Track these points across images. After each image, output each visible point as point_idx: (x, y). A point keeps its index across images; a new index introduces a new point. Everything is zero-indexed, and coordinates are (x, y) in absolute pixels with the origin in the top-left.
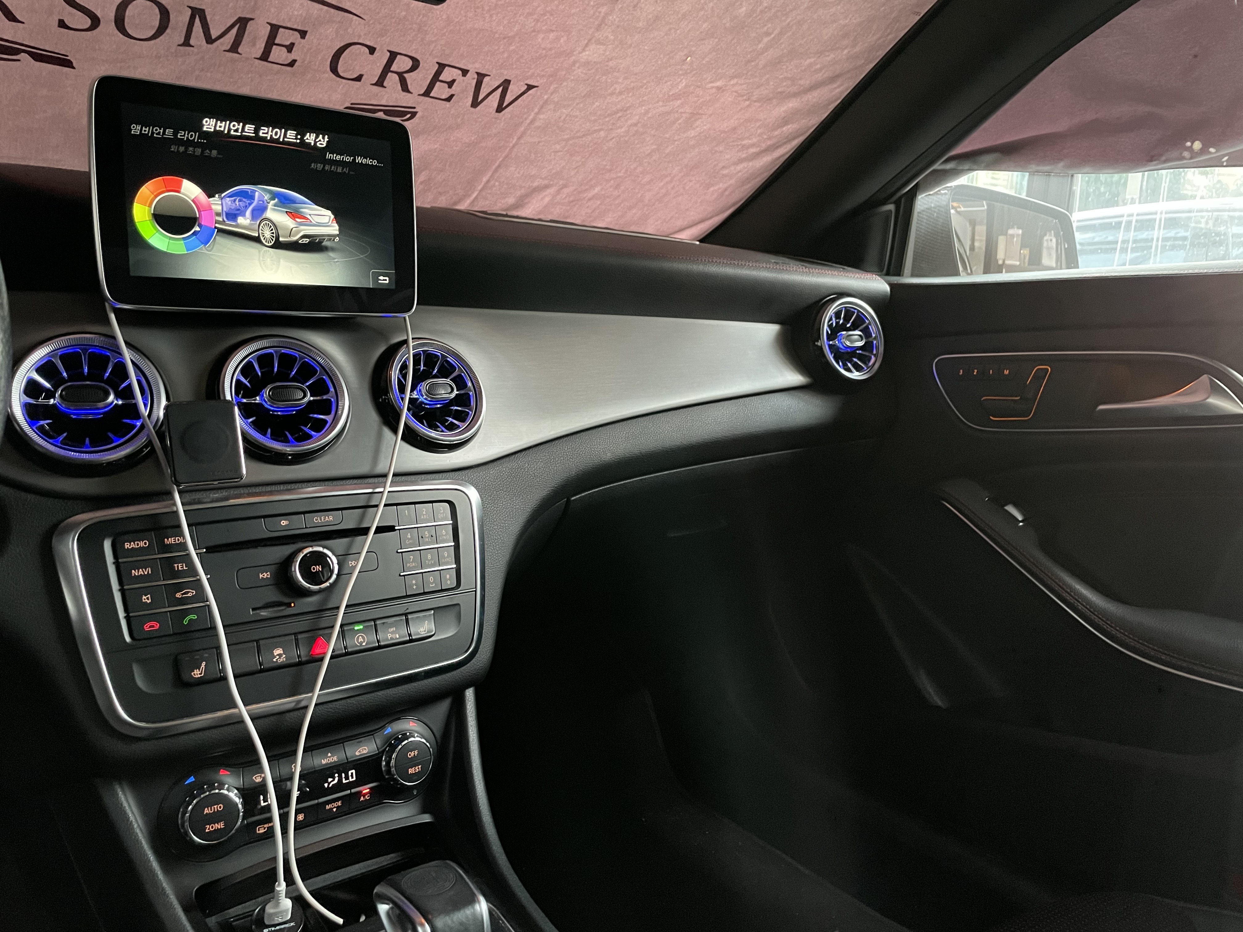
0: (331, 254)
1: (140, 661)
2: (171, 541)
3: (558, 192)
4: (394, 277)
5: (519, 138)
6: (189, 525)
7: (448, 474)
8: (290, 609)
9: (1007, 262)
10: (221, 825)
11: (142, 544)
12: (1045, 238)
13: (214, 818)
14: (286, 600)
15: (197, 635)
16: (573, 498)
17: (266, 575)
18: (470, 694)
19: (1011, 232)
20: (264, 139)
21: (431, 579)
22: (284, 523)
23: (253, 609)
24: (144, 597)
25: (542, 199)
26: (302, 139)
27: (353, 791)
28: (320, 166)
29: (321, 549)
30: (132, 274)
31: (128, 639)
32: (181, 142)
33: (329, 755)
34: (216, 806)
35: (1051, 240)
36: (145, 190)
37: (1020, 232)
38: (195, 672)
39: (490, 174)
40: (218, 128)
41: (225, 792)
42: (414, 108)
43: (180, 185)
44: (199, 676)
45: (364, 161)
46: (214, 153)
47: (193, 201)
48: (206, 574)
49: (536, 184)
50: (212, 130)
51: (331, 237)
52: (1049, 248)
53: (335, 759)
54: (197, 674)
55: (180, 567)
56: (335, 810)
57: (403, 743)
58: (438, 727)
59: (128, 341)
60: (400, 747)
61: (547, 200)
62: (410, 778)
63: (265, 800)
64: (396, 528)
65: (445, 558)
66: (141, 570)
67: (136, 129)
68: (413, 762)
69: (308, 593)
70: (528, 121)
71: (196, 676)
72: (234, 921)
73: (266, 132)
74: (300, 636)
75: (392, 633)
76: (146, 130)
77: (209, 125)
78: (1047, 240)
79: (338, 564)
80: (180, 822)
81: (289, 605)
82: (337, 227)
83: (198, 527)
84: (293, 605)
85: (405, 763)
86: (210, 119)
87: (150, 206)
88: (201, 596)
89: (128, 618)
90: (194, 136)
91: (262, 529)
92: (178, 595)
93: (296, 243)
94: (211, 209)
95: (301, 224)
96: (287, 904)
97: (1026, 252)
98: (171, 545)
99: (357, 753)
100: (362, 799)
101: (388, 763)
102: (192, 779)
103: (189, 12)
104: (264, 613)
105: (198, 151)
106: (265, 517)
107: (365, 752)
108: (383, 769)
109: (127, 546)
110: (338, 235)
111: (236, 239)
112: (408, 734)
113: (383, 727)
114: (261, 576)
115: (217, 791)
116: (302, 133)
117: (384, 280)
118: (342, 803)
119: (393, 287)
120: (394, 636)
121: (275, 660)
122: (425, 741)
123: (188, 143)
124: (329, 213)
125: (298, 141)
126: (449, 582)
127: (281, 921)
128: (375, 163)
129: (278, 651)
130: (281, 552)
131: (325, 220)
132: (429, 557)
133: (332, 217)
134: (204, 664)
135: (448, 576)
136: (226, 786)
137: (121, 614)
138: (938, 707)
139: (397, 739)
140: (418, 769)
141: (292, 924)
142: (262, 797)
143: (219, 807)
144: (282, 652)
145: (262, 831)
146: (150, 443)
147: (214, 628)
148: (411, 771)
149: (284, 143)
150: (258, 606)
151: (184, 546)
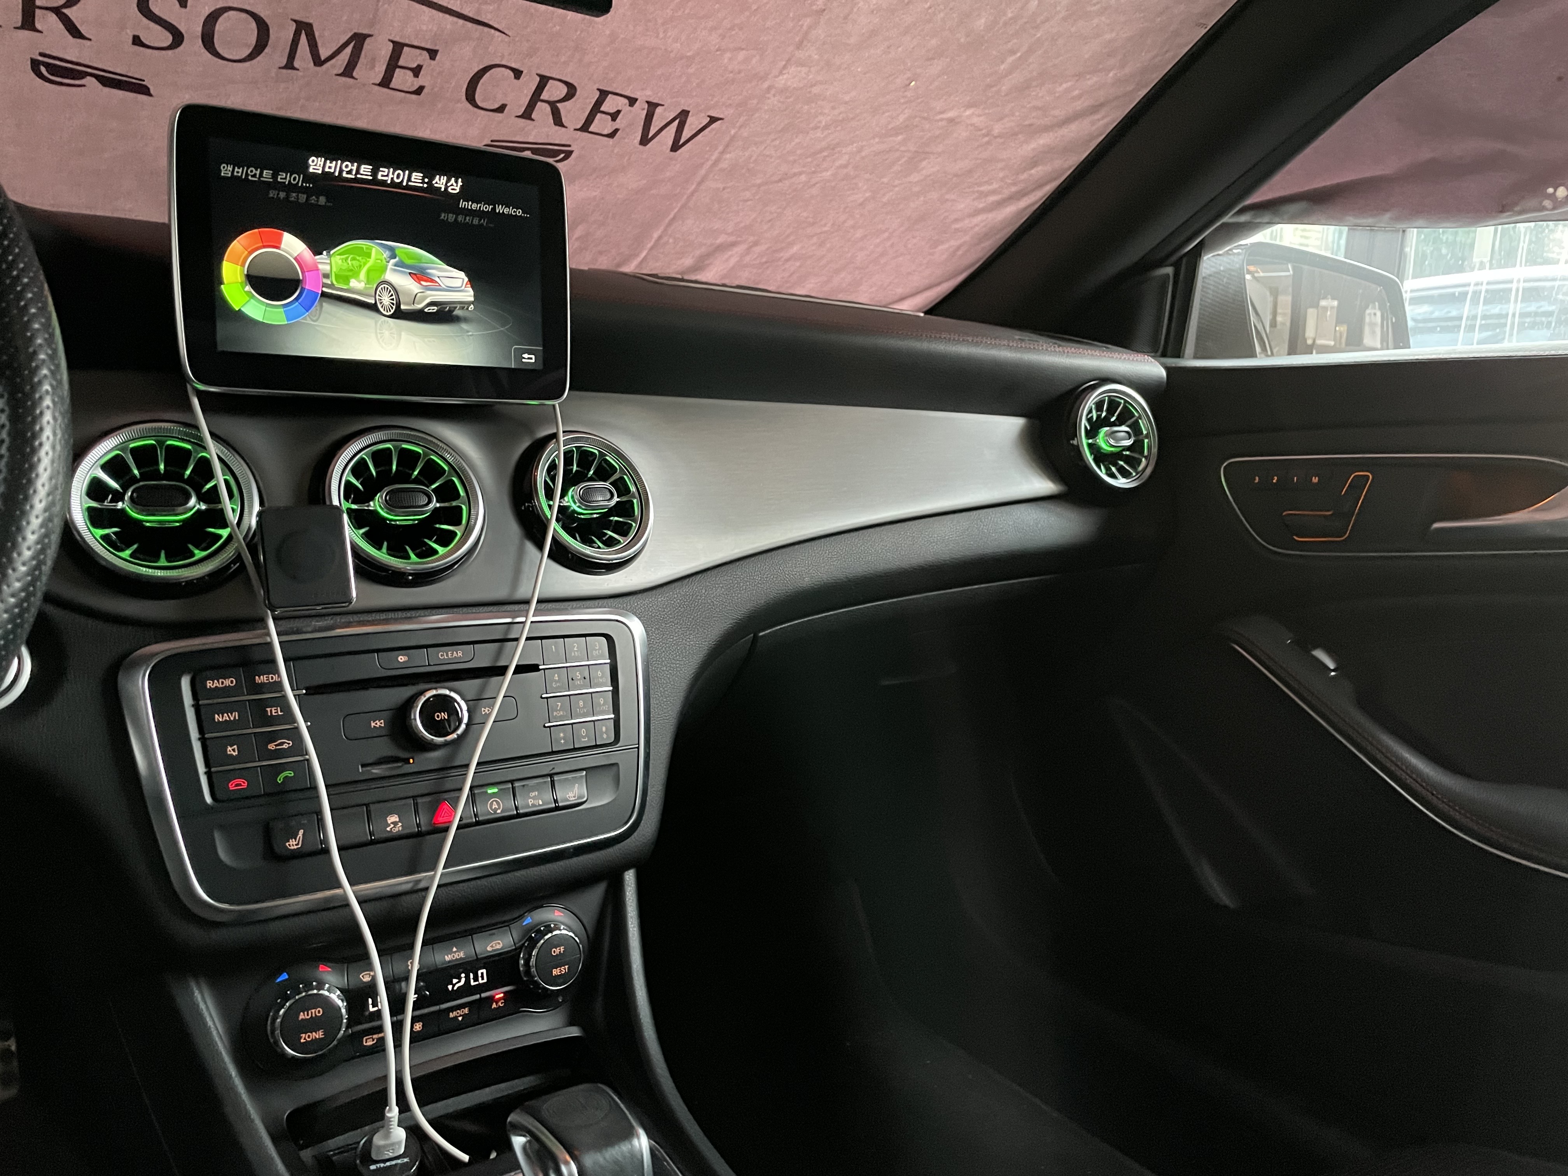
0: (464, 326)
1: (222, 827)
2: (262, 679)
3: (748, 251)
4: (541, 354)
5: (700, 184)
6: (285, 660)
7: (606, 601)
8: (408, 766)
9: (1319, 342)
10: (319, 1035)
11: (227, 682)
12: (1368, 311)
13: (312, 1025)
14: (403, 755)
15: (293, 796)
16: (761, 634)
17: (379, 724)
18: (630, 877)
19: (1323, 303)
20: (383, 183)
21: (583, 732)
22: (402, 659)
23: (363, 766)
24: (229, 748)
25: (727, 260)
26: (430, 183)
27: (483, 995)
28: (451, 218)
29: (447, 692)
30: (220, 348)
31: (208, 799)
32: (282, 186)
33: (455, 949)
34: (313, 1011)
35: (1375, 314)
36: (237, 245)
37: (1335, 303)
38: (291, 843)
39: (662, 228)
40: (327, 170)
41: (326, 993)
42: (569, 146)
43: (279, 240)
44: (295, 847)
45: (506, 211)
46: (322, 200)
47: (296, 259)
48: (305, 721)
49: (719, 241)
50: (320, 172)
51: (464, 305)
52: (1372, 325)
53: (462, 955)
54: (293, 844)
55: (274, 711)
56: (460, 1019)
57: (546, 937)
58: (590, 919)
59: (213, 430)
60: (542, 941)
61: (733, 261)
62: (554, 981)
63: (375, 1004)
64: (541, 667)
65: (600, 705)
66: (226, 715)
67: (226, 170)
68: (558, 961)
69: (431, 747)
70: (710, 163)
71: (292, 848)
72: (334, 1155)
73: (387, 174)
74: (420, 800)
75: (534, 798)
76: (238, 171)
77: (316, 165)
78: (1370, 314)
79: (469, 711)
80: (269, 1028)
81: (406, 761)
82: (472, 293)
83: (298, 663)
84: (411, 761)
85: (548, 962)
86: (317, 157)
87: (243, 265)
88: (299, 748)
89: (209, 774)
90: (298, 179)
91: (375, 666)
92: (271, 746)
93: (421, 311)
94: (318, 270)
95: (427, 288)
96: (400, 1134)
97: (1343, 329)
98: (263, 684)
99: (489, 949)
100: (494, 1006)
101: (527, 961)
102: (285, 976)
103: (293, 26)
104: (376, 771)
105: (303, 198)
106: (378, 651)
107: (498, 947)
108: (521, 969)
109: (209, 684)
110: (472, 303)
111: (346, 306)
112: (552, 926)
113: (521, 917)
114: (373, 724)
115: (315, 991)
116: (429, 175)
117: (529, 359)
118: (469, 1010)
119: (540, 367)
120: (536, 803)
121: (388, 829)
122: (573, 935)
123: (291, 188)
124: (462, 274)
125: (425, 185)
126: (605, 736)
127: (391, 1155)
128: (519, 212)
129: (393, 819)
130: (399, 694)
131: (457, 283)
132: (581, 703)
133: (466, 279)
134: (301, 832)
135: (604, 729)
136: (327, 986)
137: (201, 768)
138: (1226, 907)
139: (538, 931)
140: (564, 969)
141: (406, 1160)
142: (370, 1001)
143: (318, 1012)
144: (397, 820)
145: (370, 1043)
146: (239, 558)
147: (314, 788)
148: (555, 972)
149: (408, 187)
150: (370, 761)
151: (279, 686)
